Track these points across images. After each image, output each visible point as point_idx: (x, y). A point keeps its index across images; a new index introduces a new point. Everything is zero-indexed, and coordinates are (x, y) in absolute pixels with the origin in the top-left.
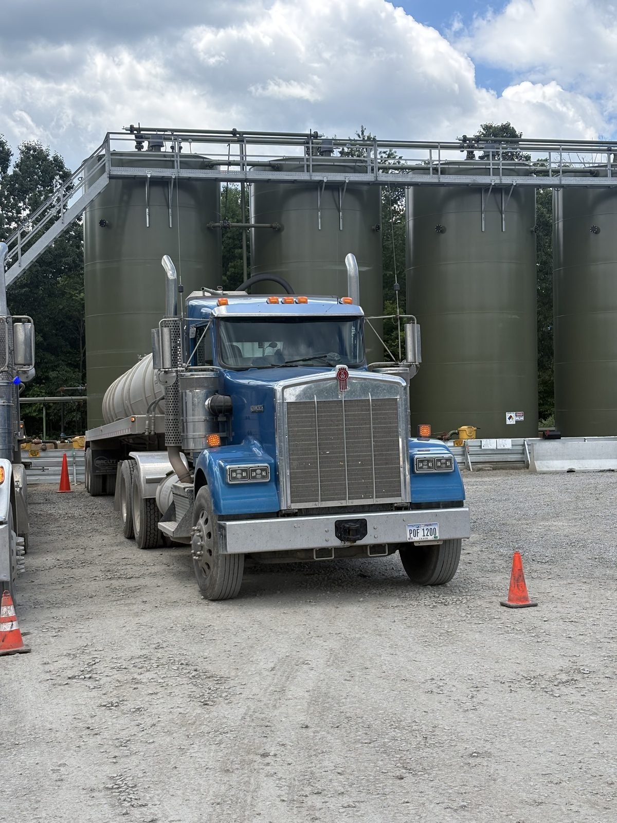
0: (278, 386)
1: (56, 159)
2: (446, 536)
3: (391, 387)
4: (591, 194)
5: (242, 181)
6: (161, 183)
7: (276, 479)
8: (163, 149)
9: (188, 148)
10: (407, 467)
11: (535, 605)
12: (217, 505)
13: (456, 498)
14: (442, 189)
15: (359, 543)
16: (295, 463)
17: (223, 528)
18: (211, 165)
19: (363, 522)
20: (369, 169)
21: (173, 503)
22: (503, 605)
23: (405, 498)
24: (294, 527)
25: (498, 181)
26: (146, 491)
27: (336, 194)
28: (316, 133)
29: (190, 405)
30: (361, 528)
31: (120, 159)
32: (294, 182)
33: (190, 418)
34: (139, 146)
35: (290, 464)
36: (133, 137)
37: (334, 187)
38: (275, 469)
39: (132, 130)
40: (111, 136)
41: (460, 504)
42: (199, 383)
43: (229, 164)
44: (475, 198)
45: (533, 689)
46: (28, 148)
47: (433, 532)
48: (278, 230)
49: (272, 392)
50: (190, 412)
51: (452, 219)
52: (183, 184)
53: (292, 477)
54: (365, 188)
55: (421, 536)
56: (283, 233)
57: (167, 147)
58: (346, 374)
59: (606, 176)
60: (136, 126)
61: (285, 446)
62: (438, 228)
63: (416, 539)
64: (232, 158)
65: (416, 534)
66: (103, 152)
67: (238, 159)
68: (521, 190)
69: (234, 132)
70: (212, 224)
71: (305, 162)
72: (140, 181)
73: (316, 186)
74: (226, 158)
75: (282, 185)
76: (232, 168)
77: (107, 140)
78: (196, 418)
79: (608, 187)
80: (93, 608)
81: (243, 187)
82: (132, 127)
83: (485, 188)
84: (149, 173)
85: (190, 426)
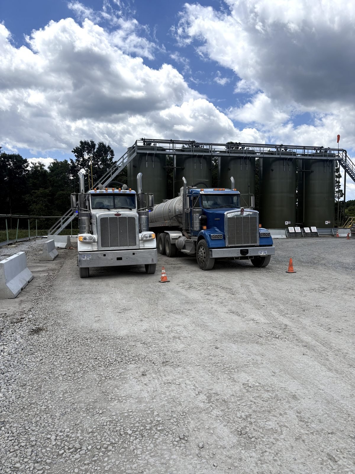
0: (226, 213)
1: (108, 146)
2: (268, 254)
3: (255, 214)
4: (271, 160)
5: (173, 155)
6: (151, 155)
7: (224, 238)
8: (151, 145)
9: (158, 145)
10: (259, 236)
11: (296, 272)
12: (209, 245)
13: (270, 244)
14: (230, 158)
15: (247, 255)
16: (229, 234)
17: (211, 251)
18: (164, 150)
19: (247, 250)
20: (209, 151)
21: (185, 245)
22: (286, 272)
23: (258, 244)
24: (230, 251)
25: (246, 156)
26: (172, 242)
27: (200, 159)
28: (194, 141)
29: (195, 218)
30: (247, 252)
31: (140, 148)
32: (189, 155)
33: (195, 222)
34: (144, 144)
35: (228, 234)
36: (143, 141)
37: (200, 156)
38: (224, 236)
39: (142, 139)
40: (137, 141)
41: (271, 246)
42: (198, 212)
43: (170, 149)
44: (239, 160)
45: (315, 291)
46: (100, 144)
47: (265, 253)
48: (183, 169)
49: (223, 215)
50: (195, 220)
51: (232, 166)
52: (157, 155)
53: (229, 238)
54: (208, 157)
55: (262, 254)
56: (184, 170)
57: (152, 144)
58: (244, 210)
59: (276, 155)
60: (144, 138)
61: (227, 229)
62: (228, 169)
63: (261, 255)
64: (171, 148)
65: (261, 254)
66: (135, 146)
67: (172, 148)
68: (252, 158)
69: (171, 140)
70: (165, 167)
71: (191, 149)
72: (145, 154)
73: (194, 156)
74: (169, 148)
75: (184, 156)
76: (171, 151)
77: (136, 142)
78: (197, 222)
79: (276, 158)
80: (175, 272)
81: (173, 156)
82: (142, 138)
83: (242, 157)
84: (148, 152)
85: (195, 224)
